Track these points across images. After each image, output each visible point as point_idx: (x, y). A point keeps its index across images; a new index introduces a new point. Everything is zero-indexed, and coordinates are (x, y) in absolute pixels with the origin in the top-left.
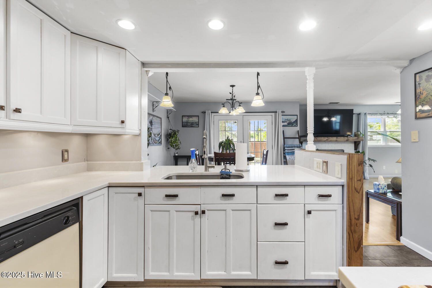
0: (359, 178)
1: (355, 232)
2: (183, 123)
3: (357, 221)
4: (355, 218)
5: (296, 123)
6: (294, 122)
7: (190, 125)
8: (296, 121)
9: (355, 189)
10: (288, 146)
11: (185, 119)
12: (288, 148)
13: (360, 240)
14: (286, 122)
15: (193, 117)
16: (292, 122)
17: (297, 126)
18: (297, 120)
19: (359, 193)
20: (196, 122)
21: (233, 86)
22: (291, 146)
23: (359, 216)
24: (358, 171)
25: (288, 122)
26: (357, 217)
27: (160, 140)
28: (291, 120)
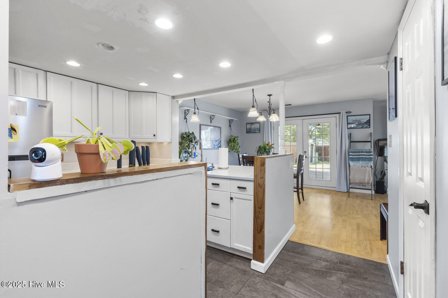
0: (261, 176)
1: (258, 217)
2: (247, 130)
3: (260, 210)
4: (259, 207)
5: (368, 124)
6: (365, 123)
7: (253, 131)
8: (368, 122)
9: (259, 184)
10: (353, 151)
11: (249, 126)
12: (354, 153)
13: (262, 225)
14: (354, 123)
15: (255, 124)
16: (363, 123)
17: (370, 128)
18: (369, 120)
19: (261, 188)
20: (258, 129)
21: (270, 95)
22: (357, 151)
23: (261, 206)
24: (261, 170)
25: (357, 123)
26: (260, 207)
27: (220, 144)
28: (362, 121)
